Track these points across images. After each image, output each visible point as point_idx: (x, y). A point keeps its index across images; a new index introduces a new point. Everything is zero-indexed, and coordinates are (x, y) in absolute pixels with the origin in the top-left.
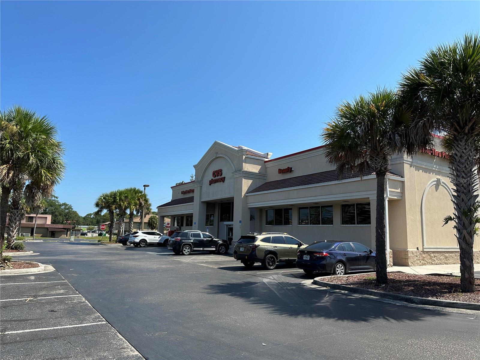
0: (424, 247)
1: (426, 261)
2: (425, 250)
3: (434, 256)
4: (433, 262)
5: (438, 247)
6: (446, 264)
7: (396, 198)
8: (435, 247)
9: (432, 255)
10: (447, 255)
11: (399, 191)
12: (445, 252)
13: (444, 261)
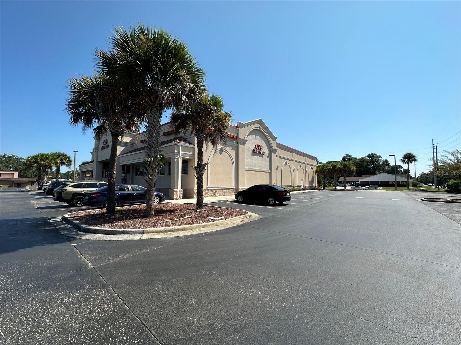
0: (208, 187)
1: (209, 195)
2: (208, 188)
3: (215, 191)
4: (214, 195)
5: (218, 186)
6: (224, 195)
7: (189, 158)
8: (216, 186)
9: (214, 191)
10: (225, 191)
11: (191, 153)
12: (223, 189)
13: (222, 194)
